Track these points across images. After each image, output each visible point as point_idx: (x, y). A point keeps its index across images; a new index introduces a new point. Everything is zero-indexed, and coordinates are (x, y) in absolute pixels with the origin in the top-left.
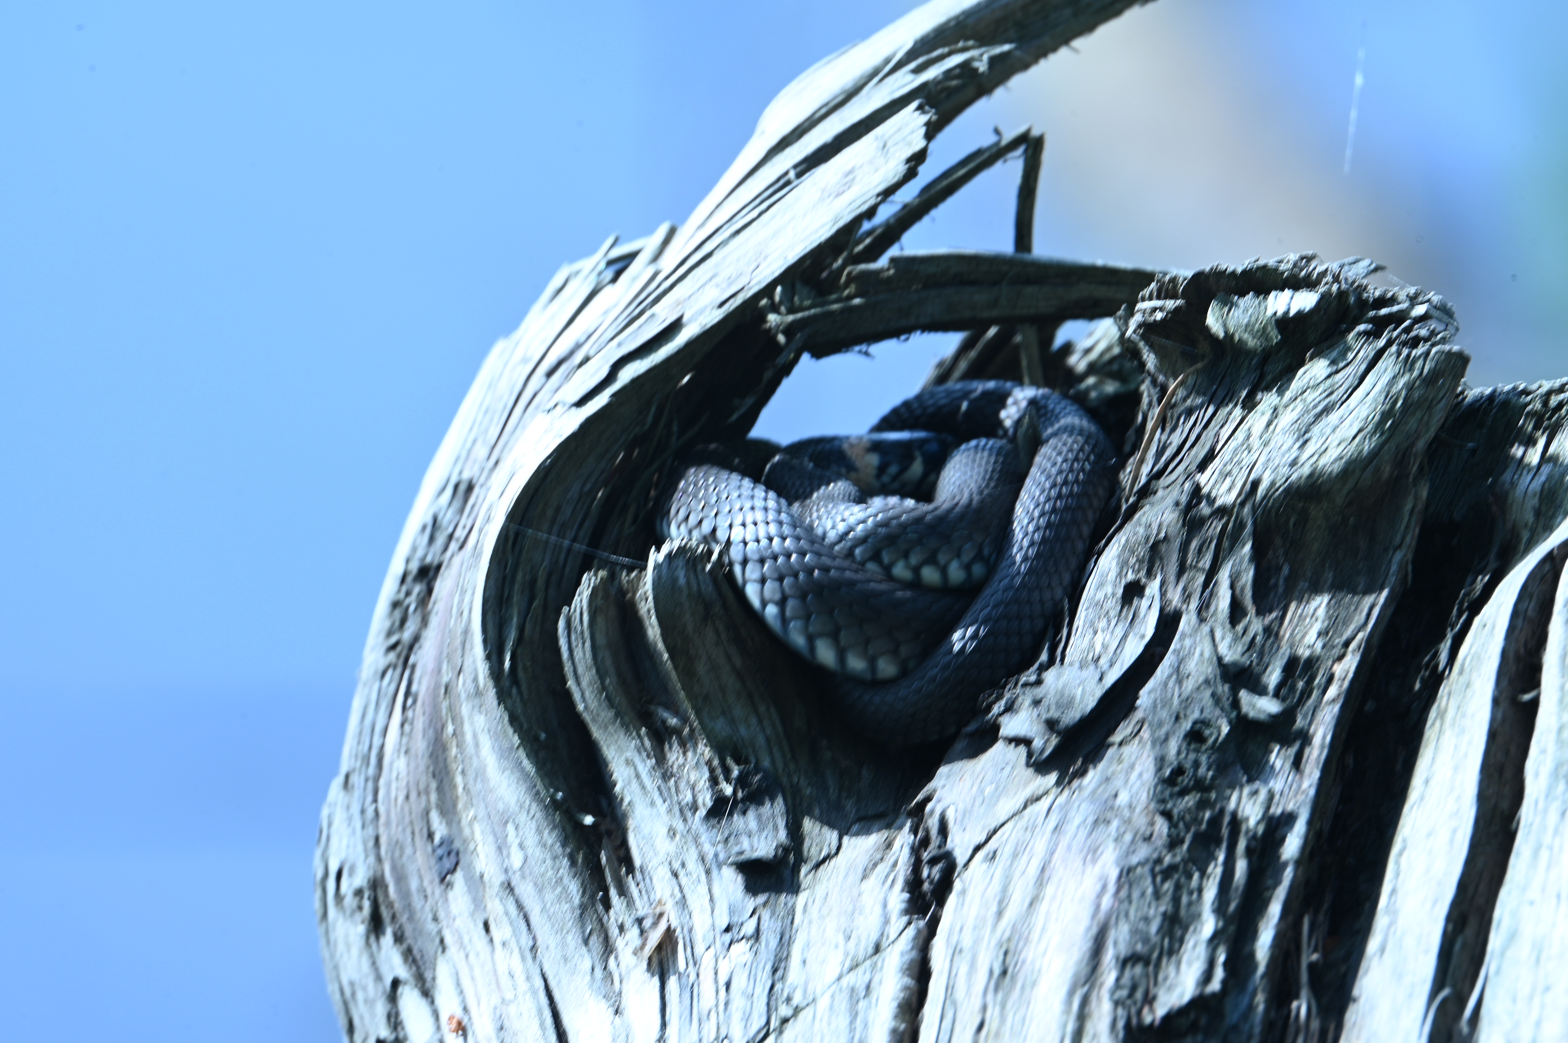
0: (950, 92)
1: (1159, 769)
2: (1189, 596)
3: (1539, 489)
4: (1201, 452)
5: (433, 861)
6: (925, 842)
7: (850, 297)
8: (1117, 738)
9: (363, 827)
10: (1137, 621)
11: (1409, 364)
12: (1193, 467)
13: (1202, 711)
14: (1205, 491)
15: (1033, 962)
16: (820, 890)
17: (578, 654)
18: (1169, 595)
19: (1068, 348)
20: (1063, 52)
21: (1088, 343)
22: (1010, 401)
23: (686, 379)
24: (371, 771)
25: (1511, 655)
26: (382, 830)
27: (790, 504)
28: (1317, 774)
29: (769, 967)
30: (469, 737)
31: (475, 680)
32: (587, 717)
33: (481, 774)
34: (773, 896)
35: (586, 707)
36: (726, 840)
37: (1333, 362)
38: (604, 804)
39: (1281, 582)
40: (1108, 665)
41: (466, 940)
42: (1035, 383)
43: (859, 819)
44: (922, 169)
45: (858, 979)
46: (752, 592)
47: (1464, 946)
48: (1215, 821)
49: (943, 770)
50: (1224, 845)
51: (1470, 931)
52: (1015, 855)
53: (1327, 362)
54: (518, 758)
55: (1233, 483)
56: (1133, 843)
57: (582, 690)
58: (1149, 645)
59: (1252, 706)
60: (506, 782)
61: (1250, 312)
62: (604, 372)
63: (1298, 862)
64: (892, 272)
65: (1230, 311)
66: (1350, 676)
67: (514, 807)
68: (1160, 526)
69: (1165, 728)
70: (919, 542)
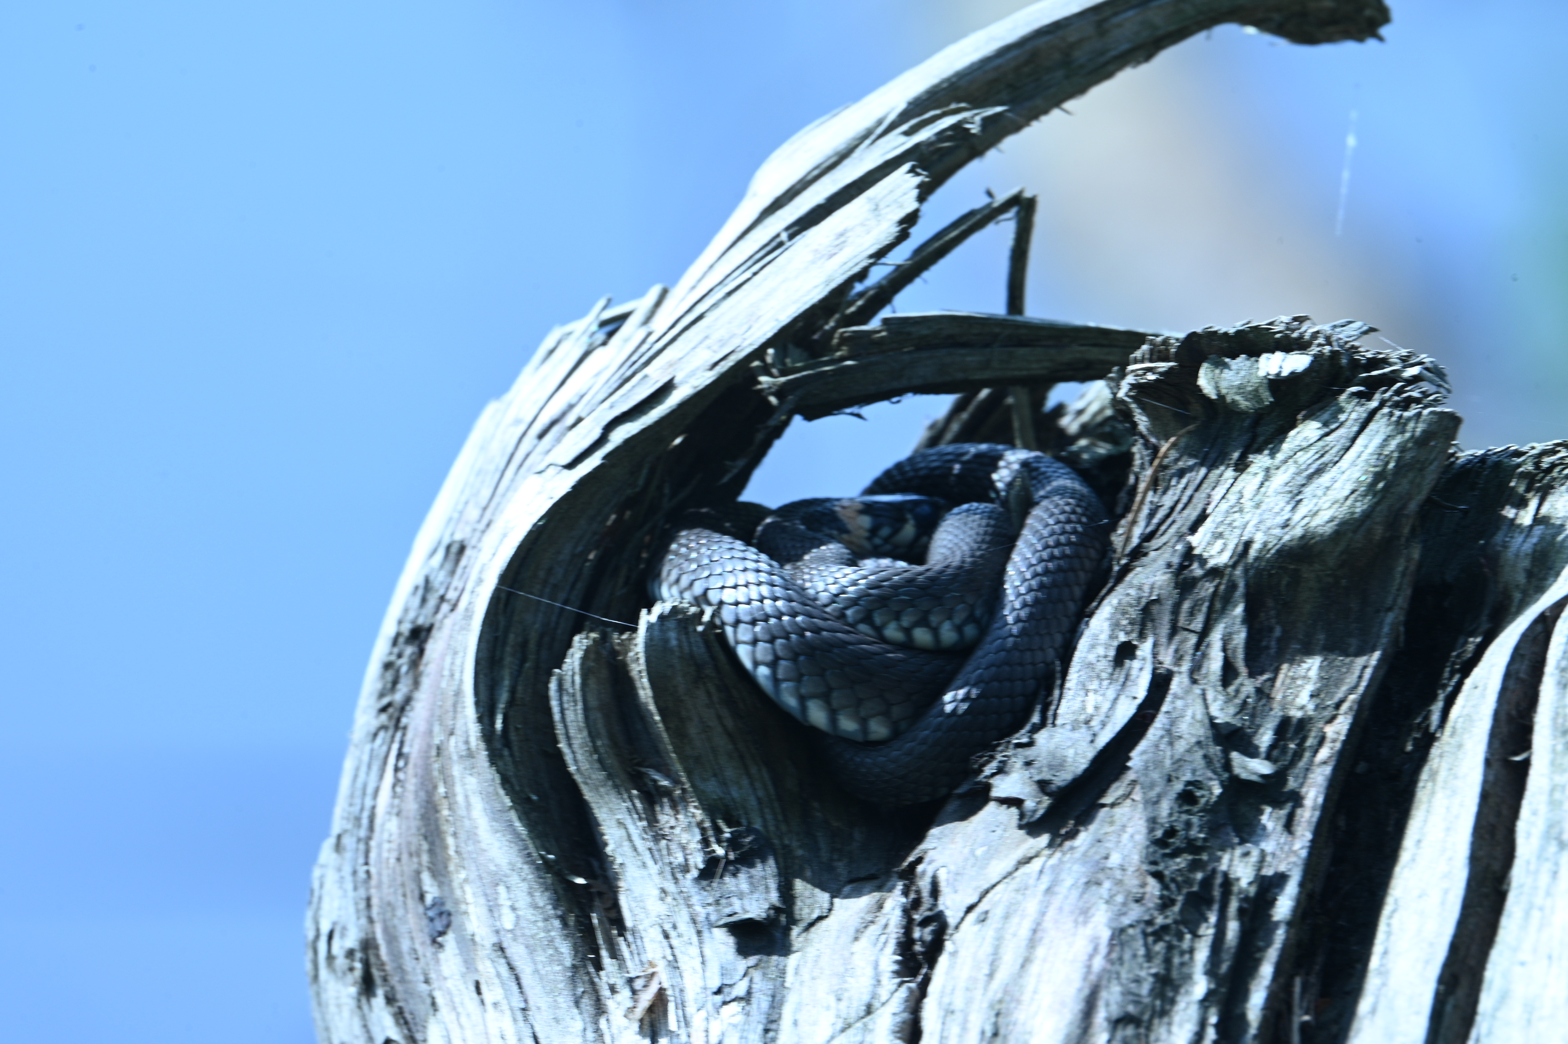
0: (943, 153)
1: (1151, 830)
2: (1181, 657)
3: (1530, 551)
4: (1192, 513)
5: (425, 922)
6: (916, 904)
7: (843, 359)
8: (1108, 799)
9: (355, 888)
10: (1129, 683)
11: (1400, 425)
12: (1185, 529)
13: (1194, 771)
14: (1196, 552)
15: (1024, 1024)
16: (811, 951)
17: (570, 715)
18: (1161, 658)
19: (1060, 410)
20: (1056, 114)
21: (1079, 405)
22: (1002, 463)
23: (678, 441)
24: (363, 833)
25: (1503, 717)
26: (373, 892)
27: (782, 566)
28: (1309, 836)
29: (760, 1027)
30: (460, 799)
31: (467, 742)
32: (578, 778)
33: (472, 835)
34: (765, 958)
35: (578, 770)
36: (717, 902)
37: (1325, 424)
38: (595, 864)
39: (1273, 644)
40: (1100, 726)
41: (457, 1000)
42: (1027, 447)
43: (851, 881)
44: (913, 231)
45: (849, 1040)
46: (744, 653)
47: (1455, 1007)
48: (1207, 883)
49: (934, 831)
50: (1216, 907)
51: (1461, 992)
52: (1007, 917)
53: (1319, 425)
54: (510, 821)
55: (1225, 545)
56: (1124, 904)
57: (573, 752)
58: (1141, 707)
59: (1244, 768)
60: (497, 844)
61: (1243, 373)
62: (596, 434)
63: (1290, 924)
64: (884, 334)
65: (1221, 372)
66: (1342, 738)
67: (506, 868)
68: (1152, 588)
69: (1157, 790)
70: (911, 604)
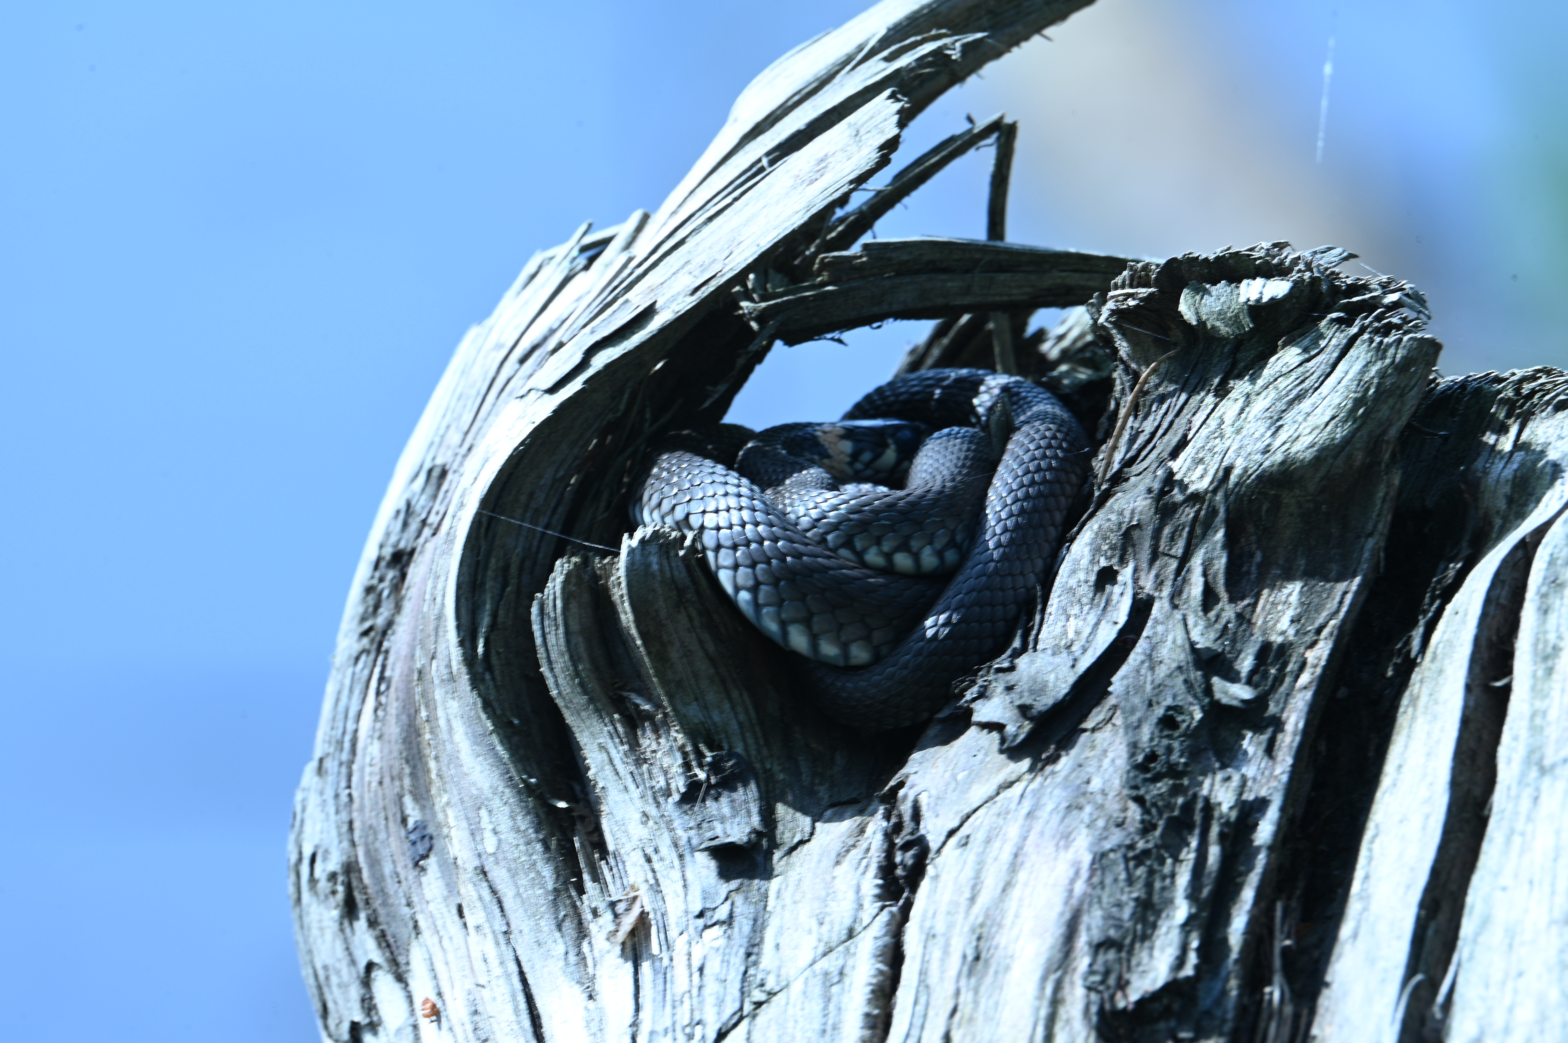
0: (923, 79)
1: (1132, 755)
2: (1162, 583)
3: (1510, 477)
4: (1173, 439)
5: (407, 845)
6: (898, 828)
7: (824, 284)
8: (1089, 724)
9: (337, 812)
10: (1109, 608)
11: (1381, 351)
12: (1165, 455)
13: (1174, 697)
14: (1177, 477)
15: (1005, 948)
16: (793, 875)
17: (551, 640)
18: (1141, 583)
19: (1040, 335)
20: (1036, 40)
21: (1061, 330)
22: (982, 388)
23: (659, 366)
24: (345, 755)
25: (1483, 642)
26: (355, 815)
27: (763, 490)
28: (1290, 761)
29: (742, 951)
30: (442, 722)
31: (449, 666)
32: (559, 702)
33: (454, 759)
34: (746, 882)
35: (560, 694)
36: (699, 826)
37: (1306, 350)
38: (577, 788)
39: (1254, 569)
40: (1081, 651)
41: (439, 923)
42: (1007, 372)
43: (833, 806)
44: (894, 157)
45: (831, 964)
46: (725, 577)
47: (1437, 932)
48: (1188, 807)
49: (916, 757)
50: (1197, 831)
51: (1443, 916)
52: (988, 841)
53: (1299, 350)
54: (491, 744)
55: (1206, 471)
56: (1105, 828)
57: (555, 677)
58: (1121, 632)
59: (1226, 693)
60: (479, 768)
61: (1223, 299)
62: (577, 359)
63: (1271, 848)
64: (864, 259)
65: (1202, 298)
66: (1323, 663)
67: (488, 793)
68: (1133, 512)
69: (1138, 715)
70: (892, 528)
